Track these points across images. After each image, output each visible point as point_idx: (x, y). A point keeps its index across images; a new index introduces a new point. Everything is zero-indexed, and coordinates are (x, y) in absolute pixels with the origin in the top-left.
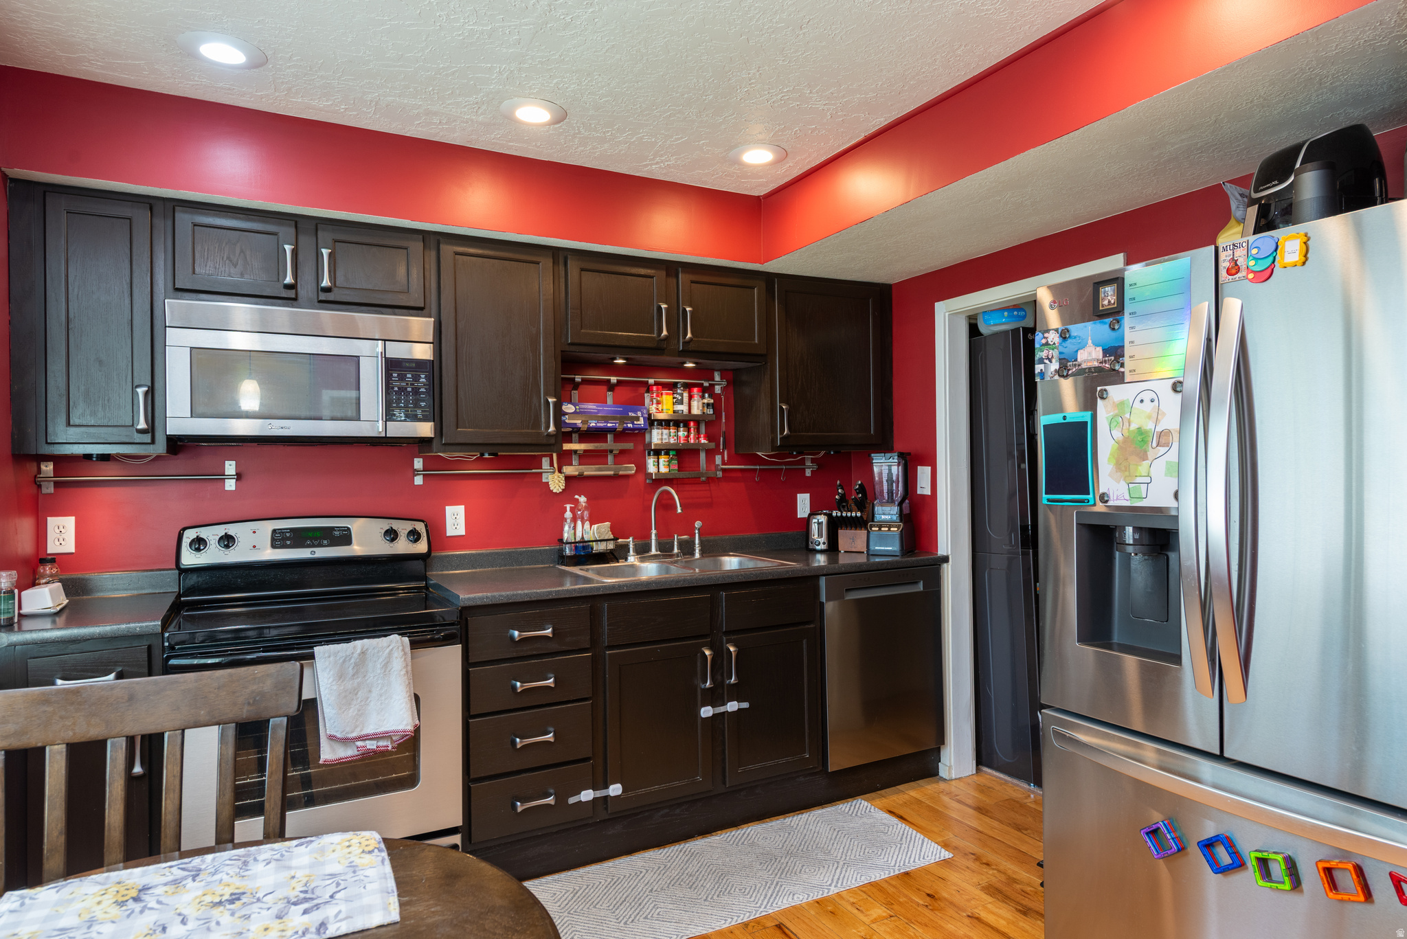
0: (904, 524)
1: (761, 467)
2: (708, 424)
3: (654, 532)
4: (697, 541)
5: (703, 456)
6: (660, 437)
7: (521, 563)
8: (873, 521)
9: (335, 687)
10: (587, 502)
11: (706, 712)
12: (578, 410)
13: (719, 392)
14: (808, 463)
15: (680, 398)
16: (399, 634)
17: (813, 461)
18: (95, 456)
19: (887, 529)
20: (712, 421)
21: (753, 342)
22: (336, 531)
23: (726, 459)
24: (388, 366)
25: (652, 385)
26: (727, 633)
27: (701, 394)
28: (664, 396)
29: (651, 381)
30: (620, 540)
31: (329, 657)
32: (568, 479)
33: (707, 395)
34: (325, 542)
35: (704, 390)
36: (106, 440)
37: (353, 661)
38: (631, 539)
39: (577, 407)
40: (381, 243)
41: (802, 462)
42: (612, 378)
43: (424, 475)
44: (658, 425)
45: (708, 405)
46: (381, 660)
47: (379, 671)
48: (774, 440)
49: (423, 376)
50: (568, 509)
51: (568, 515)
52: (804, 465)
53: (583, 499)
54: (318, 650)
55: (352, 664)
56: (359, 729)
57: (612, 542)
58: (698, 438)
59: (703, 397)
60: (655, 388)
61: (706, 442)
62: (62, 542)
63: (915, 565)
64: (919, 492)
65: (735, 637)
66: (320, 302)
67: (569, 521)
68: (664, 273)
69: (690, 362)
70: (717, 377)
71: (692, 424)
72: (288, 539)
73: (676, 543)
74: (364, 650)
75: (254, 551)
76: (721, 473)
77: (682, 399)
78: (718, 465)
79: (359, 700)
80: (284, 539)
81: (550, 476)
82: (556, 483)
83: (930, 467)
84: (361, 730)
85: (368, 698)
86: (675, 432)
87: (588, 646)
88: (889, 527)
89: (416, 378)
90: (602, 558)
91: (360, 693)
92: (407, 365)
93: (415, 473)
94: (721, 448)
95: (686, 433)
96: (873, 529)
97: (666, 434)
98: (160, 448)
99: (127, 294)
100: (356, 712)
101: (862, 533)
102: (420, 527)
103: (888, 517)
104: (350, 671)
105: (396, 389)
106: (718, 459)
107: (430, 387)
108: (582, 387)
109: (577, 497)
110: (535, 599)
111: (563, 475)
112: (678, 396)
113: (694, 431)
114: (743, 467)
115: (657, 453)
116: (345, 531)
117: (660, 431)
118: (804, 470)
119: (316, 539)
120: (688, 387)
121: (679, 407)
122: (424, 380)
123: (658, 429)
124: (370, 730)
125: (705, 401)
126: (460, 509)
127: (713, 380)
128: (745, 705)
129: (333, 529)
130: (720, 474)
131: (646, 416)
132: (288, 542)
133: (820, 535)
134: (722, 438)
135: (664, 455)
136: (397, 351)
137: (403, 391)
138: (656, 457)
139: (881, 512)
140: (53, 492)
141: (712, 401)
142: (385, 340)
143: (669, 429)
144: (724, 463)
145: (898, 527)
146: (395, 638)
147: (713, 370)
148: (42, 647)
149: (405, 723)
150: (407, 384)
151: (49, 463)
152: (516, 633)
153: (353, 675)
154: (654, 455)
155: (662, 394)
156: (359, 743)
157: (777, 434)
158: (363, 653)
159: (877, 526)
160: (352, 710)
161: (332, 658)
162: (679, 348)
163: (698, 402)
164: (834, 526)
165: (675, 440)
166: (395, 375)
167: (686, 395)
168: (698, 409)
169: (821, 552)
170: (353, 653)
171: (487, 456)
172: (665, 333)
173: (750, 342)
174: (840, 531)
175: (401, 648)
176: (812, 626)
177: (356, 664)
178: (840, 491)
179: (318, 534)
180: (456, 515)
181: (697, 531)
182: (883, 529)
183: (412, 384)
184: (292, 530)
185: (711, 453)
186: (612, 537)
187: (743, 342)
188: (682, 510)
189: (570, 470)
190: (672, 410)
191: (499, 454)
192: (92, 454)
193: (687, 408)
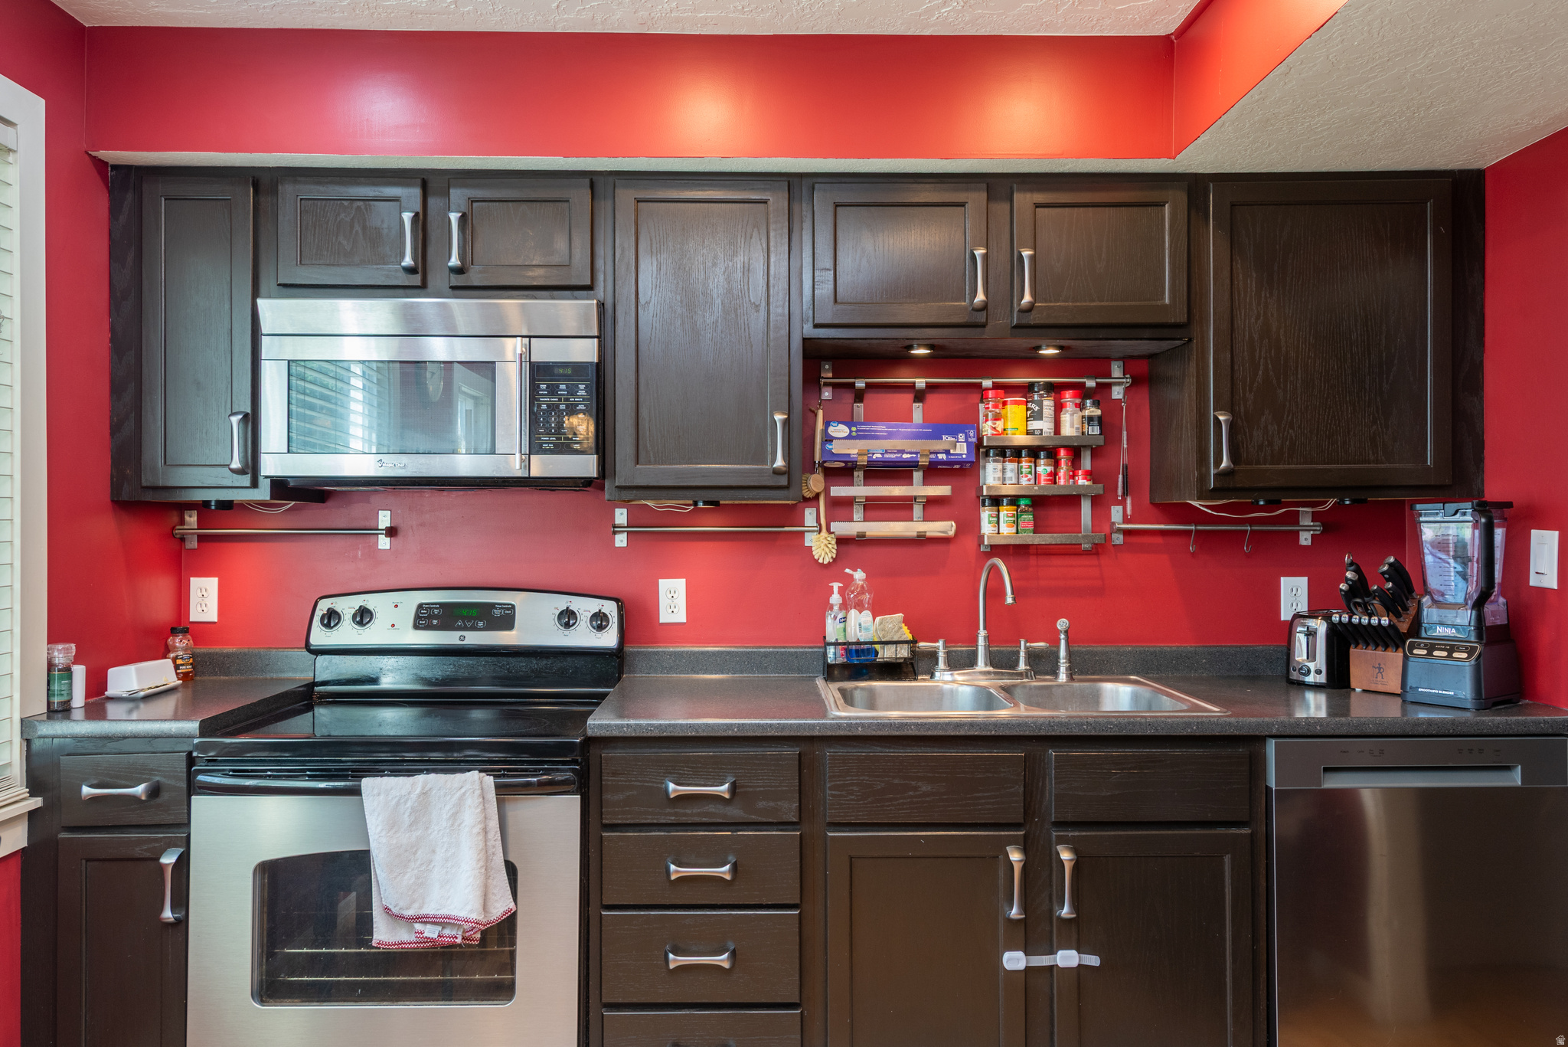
0: (1486, 645)
1: (1200, 528)
2: (1096, 452)
3: (982, 633)
4: (1063, 653)
5: (1086, 507)
6: (999, 474)
7: (765, 670)
8: (1417, 635)
9: (384, 840)
10: (867, 579)
11: (1014, 960)
12: (854, 434)
13: (1120, 396)
14: (1306, 521)
15: (1037, 409)
16: (481, 771)
17: (1315, 517)
18: (213, 504)
19: (1445, 654)
20: (1099, 447)
21: (1159, 303)
22: (496, 609)
23: (1129, 512)
24: (533, 375)
25: (987, 389)
26: (1060, 824)
27: (1078, 401)
28: (1009, 407)
29: (987, 383)
30: (921, 644)
31: (379, 794)
32: (842, 541)
33: (1088, 402)
34: (481, 624)
35: (1083, 393)
36: (202, 483)
37: (409, 804)
38: (940, 644)
39: (854, 429)
40: (533, 195)
41: (1294, 518)
42: (917, 380)
43: (628, 532)
44: (996, 455)
45: (1090, 419)
46: (448, 807)
47: (445, 824)
48: (1203, 478)
49: (582, 387)
50: (836, 590)
51: (835, 599)
52: (1297, 523)
53: (859, 575)
54: (367, 784)
55: (408, 808)
56: (416, 905)
57: (906, 646)
58: (1073, 477)
59: (1081, 407)
60: (991, 394)
61: (1086, 483)
62: (205, 609)
63: (1500, 732)
64: (1534, 581)
65: (1077, 834)
66: (453, 288)
67: (836, 608)
68: (984, 195)
69: (1048, 346)
70: (1117, 370)
71: (1062, 452)
72: (436, 617)
73: (1022, 654)
74: (426, 789)
75: (393, 631)
76: (1121, 537)
77: (1041, 411)
78: (1114, 523)
79: (419, 863)
80: (431, 617)
81: (814, 536)
82: (821, 547)
83: (1556, 533)
84: (421, 908)
85: (431, 861)
86: (1030, 467)
87: (795, 820)
88: (1451, 650)
89: (572, 392)
90: (894, 670)
91: (419, 852)
92: (561, 371)
93: (615, 529)
94: (1120, 492)
95: (1050, 469)
96: (1415, 651)
97: (1012, 471)
98: (263, 493)
99: (227, 297)
100: (413, 880)
101: (1395, 657)
102: (610, 608)
103: (1450, 632)
104: (406, 819)
105: (544, 407)
106: (1116, 513)
107: (592, 403)
108: (869, 397)
109: (848, 571)
110: (705, 734)
111: (833, 536)
112: (1033, 406)
113: (1067, 465)
114: (1162, 527)
115: (996, 501)
116: (508, 609)
117: (999, 466)
118: (1297, 533)
119: (469, 618)
120: (1054, 389)
121: (1035, 425)
122: (583, 393)
123: (994, 461)
124: (429, 910)
125: (1087, 413)
126: (680, 585)
127: (1109, 376)
128: (1093, 961)
129: (493, 606)
130: (1118, 539)
131: (974, 440)
132: (435, 622)
133: (1311, 655)
134: (1121, 476)
135: (1007, 505)
136: (546, 352)
137: (553, 410)
138: (995, 508)
139: (1435, 619)
140: (196, 547)
141: (1098, 412)
142: (530, 337)
143: (1019, 462)
144: (1126, 520)
145: (1470, 652)
146: (474, 775)
147: (1108, 359)
148: (79, 741)
149: (469, 907)
150: (560, 400)
151: (193, 512)
152: (671, 786)
153: (411, 825)
154: (992, 505)
155: (1005, 404)
156: (418, 927)
157: (1209, 468)
158: (425, 794)
159: (1425, 647)
160: (408, 876)
161: (382, 797)
162: (1012, 321)
163: (1072, 415)
164: (1340, 642)
165: (1029, 480)
166: (544, 387)
167: (1048, 404)
168: (1072, 426)
169: (1316, 687)
170: (409, 793)
171: (701, 505)
172: (980, 297)
173: (1154, 303)
174: (1353, 651)
175: (478, 792)
176: (1246, 831)
177: (414, 810)
178: (1349, 575)
179: (474, 612)
180: (672, 592)
181: (1062, 636)
182: (1436, 653)
183: (567, 400)
184: (442, 605)
185: (1100, 503)
186: (909, 637)
187: (1138, 303)
188: (1014, 599)
189: (842, 528)
190: (1023, 429)
191: (721, 502)
192: (210, 501)
193: (1052, 425)
